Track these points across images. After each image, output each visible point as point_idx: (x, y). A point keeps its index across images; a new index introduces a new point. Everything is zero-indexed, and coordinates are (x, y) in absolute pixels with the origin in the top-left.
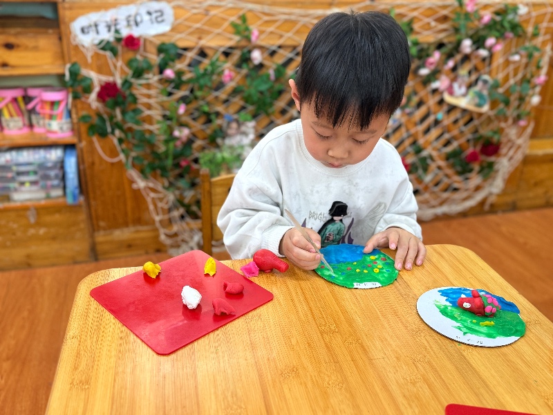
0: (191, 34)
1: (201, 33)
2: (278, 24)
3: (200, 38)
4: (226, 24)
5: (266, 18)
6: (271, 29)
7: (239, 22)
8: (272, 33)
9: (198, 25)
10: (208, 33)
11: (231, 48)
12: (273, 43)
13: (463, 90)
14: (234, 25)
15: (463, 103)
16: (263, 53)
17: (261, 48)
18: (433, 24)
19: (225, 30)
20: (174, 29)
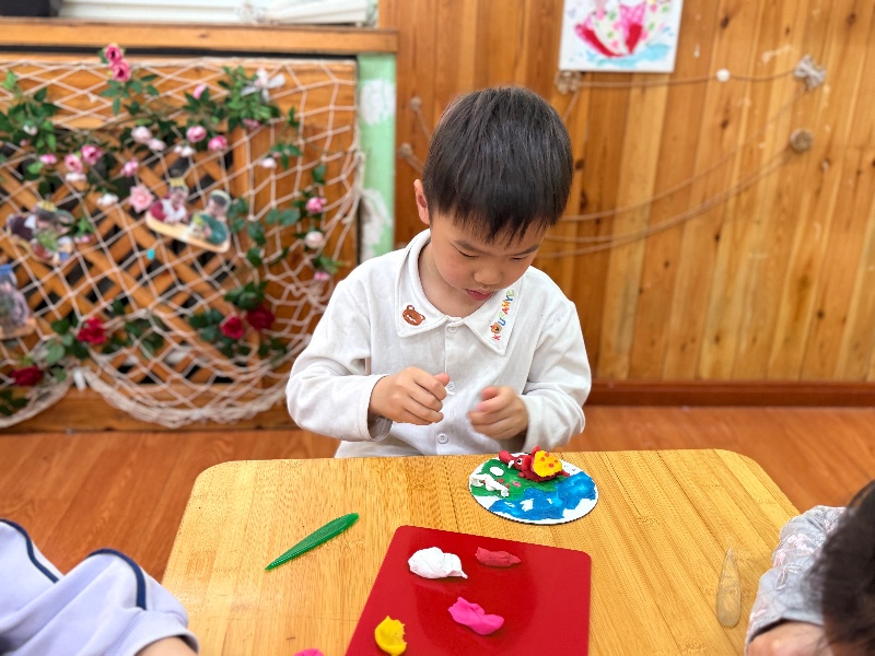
13: (182, 212)
15: (184, 234)
18: (94, 98)
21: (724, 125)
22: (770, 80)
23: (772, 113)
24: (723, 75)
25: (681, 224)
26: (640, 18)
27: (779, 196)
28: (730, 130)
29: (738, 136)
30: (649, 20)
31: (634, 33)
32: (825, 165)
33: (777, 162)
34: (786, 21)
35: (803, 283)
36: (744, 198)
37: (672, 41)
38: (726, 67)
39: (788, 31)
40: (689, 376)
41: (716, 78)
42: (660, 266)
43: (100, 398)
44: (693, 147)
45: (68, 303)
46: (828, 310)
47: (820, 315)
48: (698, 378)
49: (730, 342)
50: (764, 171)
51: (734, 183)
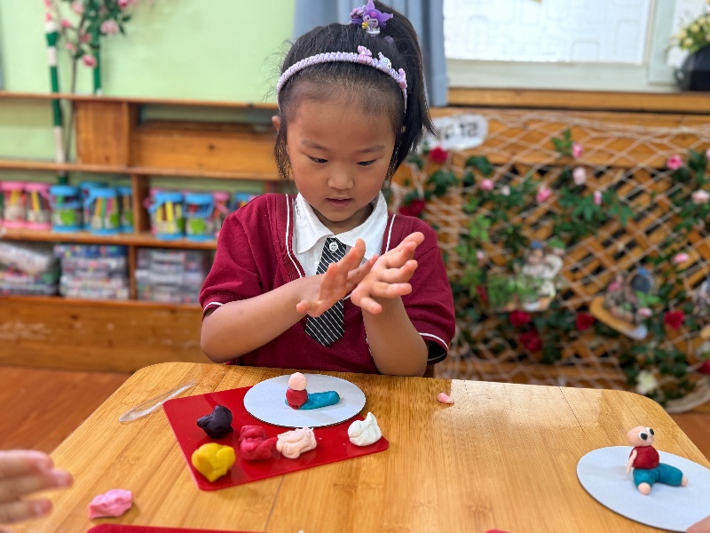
0: (504, 149)
1: (515, 148)
2: (608, 142)
3: (514, 154)
4: (545, 140)
5: (595, 135)
6: (601, 146)
7: (561, 138)
8: (600, 151)
9: (513, 140)
10: (524, 148)
11: (550, 166)
12: (601, 163)
14: (555, 142)
16: (587, 173)
17: (586, 167)
19: (545, 146)
20: (487, 143)
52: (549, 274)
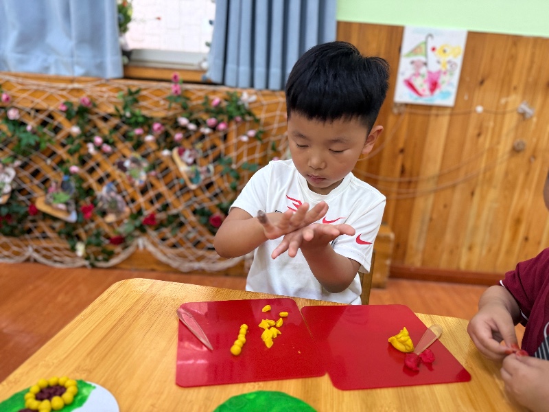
2: (29, 92)
5: (20, 87)
12: (26, 106)
17: (17, 108)
21: (479, 135)
22: (504, 114)
23: (505, 131)
24: (480, 109)
25: (454, 187)
26: (438, 78)
27: (507, 174)
28: (481, 139)
29: (486, 141)
30: (443, 79)
31: (434, 86)
32: (532, 160)
33: (506, 157)
34: (515, 83)
35: (518, 222)
36: (488, 174)
37: (453, 90)
38: (482, 104)
39: (515, 88)
40: (454, 267)
41: (475, 111)
42: (441, 207)
43: (150, 254)
44: (462, 145)
45: (139, 205)
46: (531, 237)
47: (526, 239)
48: (458, 268)
49: (477, 250)
50: (499, 160)
51: (483, 165)
52: (8, 180)
